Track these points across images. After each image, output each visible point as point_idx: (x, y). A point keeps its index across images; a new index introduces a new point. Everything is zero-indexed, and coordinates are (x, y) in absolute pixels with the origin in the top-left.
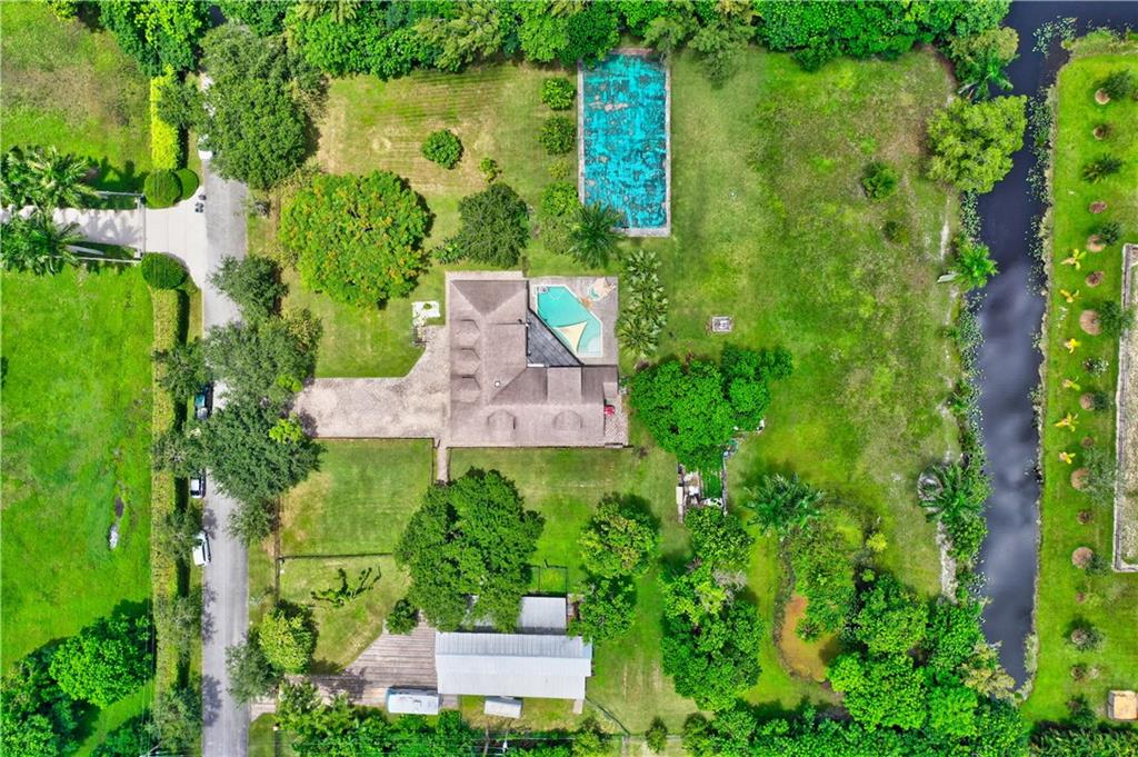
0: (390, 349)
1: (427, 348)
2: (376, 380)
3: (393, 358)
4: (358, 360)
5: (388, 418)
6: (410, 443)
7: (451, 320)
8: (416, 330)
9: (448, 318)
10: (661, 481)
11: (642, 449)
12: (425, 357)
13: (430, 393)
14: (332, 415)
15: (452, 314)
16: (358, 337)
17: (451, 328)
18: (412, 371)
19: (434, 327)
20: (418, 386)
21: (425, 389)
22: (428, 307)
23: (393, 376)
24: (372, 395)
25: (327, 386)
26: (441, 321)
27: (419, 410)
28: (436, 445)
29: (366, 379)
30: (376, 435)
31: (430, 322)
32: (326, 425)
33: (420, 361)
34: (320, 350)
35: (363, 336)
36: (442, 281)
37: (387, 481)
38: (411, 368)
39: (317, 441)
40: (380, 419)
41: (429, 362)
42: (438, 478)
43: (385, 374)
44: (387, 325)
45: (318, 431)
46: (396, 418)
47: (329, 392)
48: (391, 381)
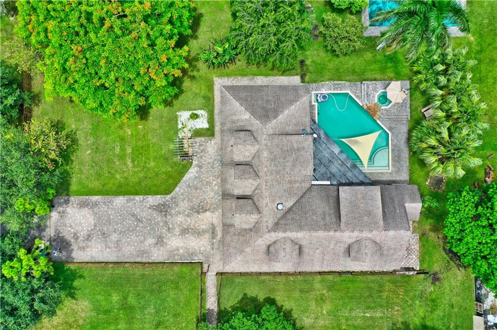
0: (152, 164)
1: (195, 163)
2: (138, 198)
3: (157, 175)
4: (118, 176)
5: (151, 241)
6: (176, 269)
7: (222, 131)
8: (181, 142)
9: (217, 128)
10: (456, 310)
11: (435, 274)
12: (192, 172)
13: (198, 212)
14: (89, 237)
15: (223, 124)
16: (118, 150)
17: (222, 140)
18: (177, 189)
19: (203, 139)
20: (184, 205)
21: (192, 209)
22: (194, 116)
23: (156, 193)
24: (134, 215)
25: (83, 205)
26: (209, 133)
27: (185, 231)
28: (205, 270)
29: (126, 197)
30: (139, 260)
31: (198, 133)
32: (82, 249)
33: (187, 177)
34: (76, 166)
35: (123, 149)
36: (210, 87)
37: (151, 310)
38: (176, 185)
39: (72, 267)
40: (142, 242)
41: (196, 178)
42: (208, 307)
43: (148, 192)
44: (150, 136)
45: (74, 255)
46: (160, 241)
47: (85, 211)
48: (153, 200)
